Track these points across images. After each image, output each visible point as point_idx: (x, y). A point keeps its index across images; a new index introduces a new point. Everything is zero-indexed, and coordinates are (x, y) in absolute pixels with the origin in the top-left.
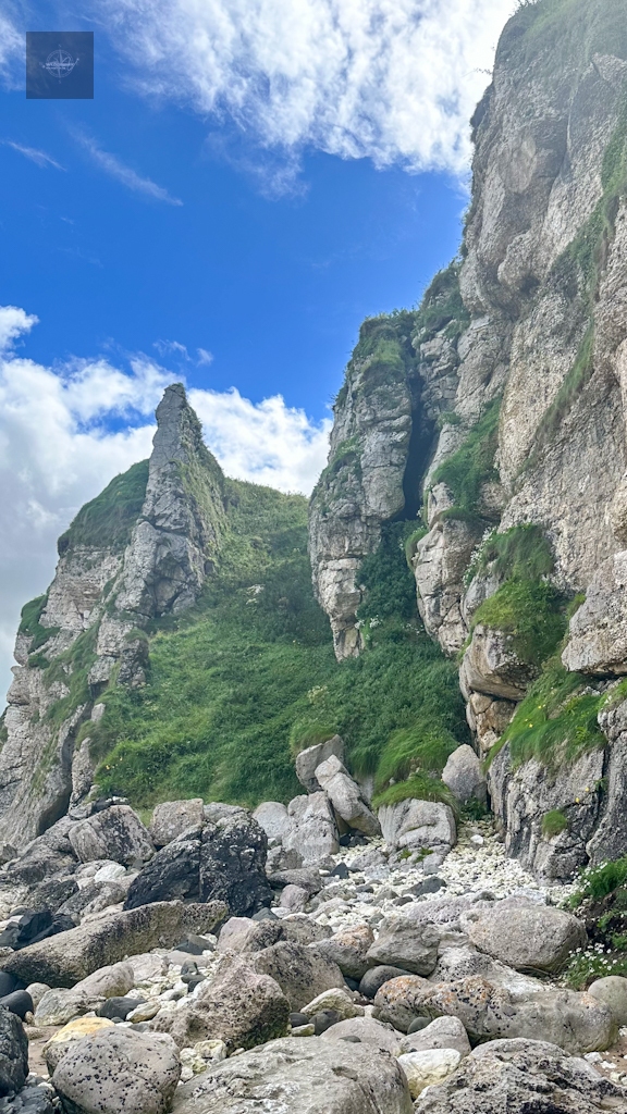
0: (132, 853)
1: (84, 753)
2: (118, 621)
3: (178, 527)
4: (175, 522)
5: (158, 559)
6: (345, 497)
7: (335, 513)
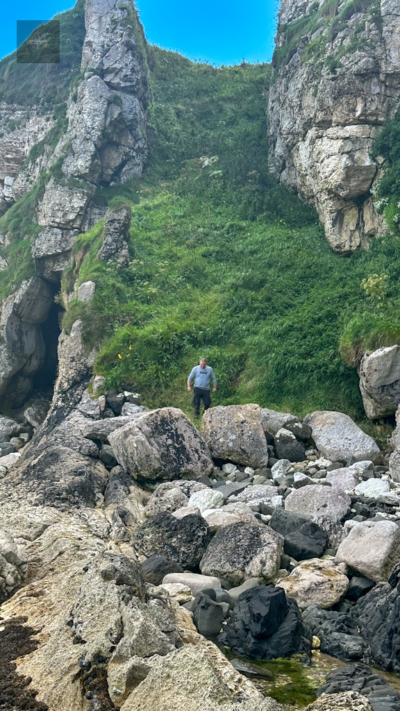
0: (190, 467)
1: (76, 337)
2: (66, 188)
3: (128, 84)
4: (126, 79)
5: (109, 120)
6: (361, 49)
7: (348, 69)
